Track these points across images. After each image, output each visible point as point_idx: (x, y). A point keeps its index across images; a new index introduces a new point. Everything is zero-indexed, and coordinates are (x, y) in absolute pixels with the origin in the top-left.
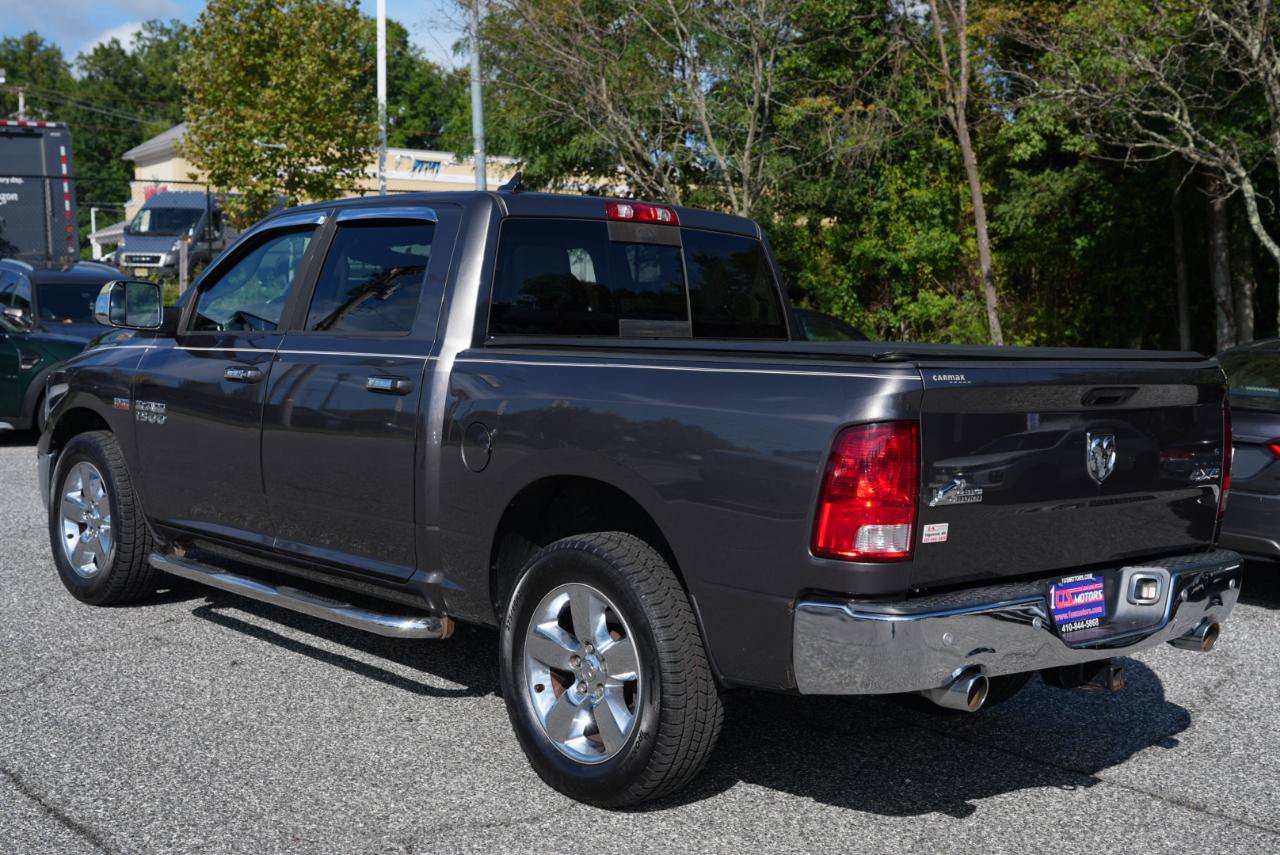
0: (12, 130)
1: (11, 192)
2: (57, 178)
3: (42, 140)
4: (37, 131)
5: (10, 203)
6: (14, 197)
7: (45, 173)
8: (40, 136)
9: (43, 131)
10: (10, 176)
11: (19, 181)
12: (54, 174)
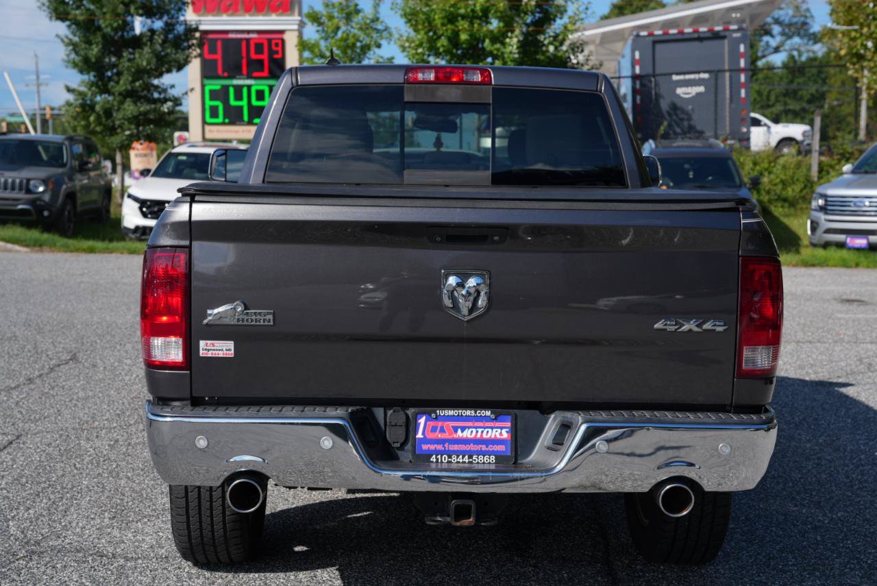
0: (702, 35)
1: (699, 85)
2: (734, 70)
3: (726, 42)
4: (722, 34)
5: (698, 94)
6: (701, 89)
7: (727, 67)
8: (724, 37)
9: (727, 33)
10: (699, 72)
11: (706, 76)
12: (735, 67)
